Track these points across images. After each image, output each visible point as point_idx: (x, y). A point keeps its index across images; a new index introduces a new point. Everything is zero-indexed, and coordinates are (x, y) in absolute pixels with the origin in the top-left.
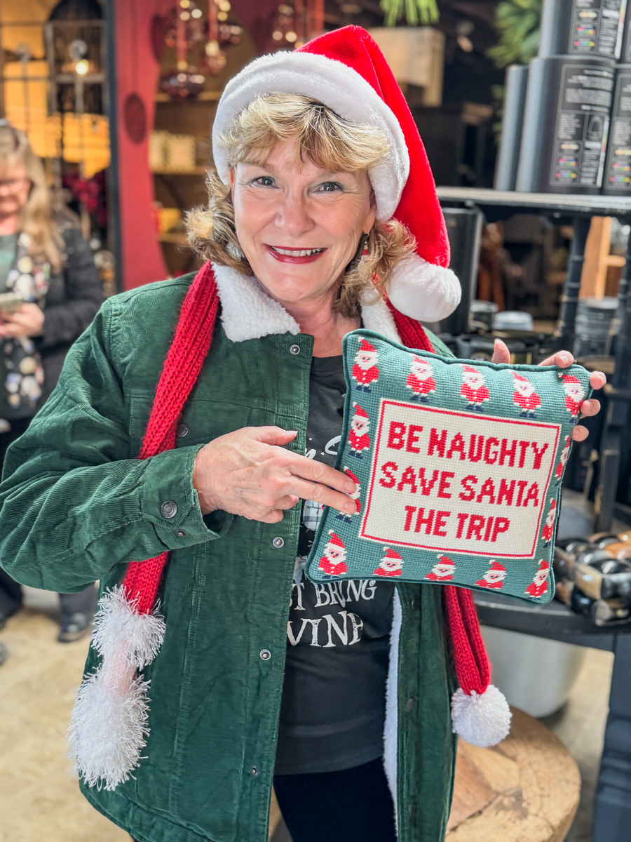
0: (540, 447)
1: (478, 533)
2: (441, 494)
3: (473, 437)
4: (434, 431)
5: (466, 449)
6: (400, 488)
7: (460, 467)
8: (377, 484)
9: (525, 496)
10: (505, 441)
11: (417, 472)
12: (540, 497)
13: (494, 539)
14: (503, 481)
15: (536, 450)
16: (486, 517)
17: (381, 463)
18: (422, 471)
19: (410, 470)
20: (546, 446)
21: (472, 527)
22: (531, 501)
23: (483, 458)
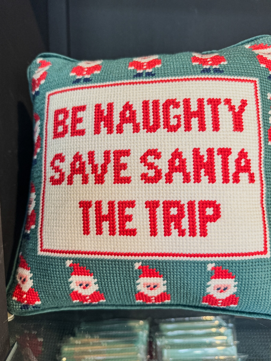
0: (237, 103)
1: (178, 226)
2: (118, 180)
3: (145, 104)
4: (98, 107)
5: (139, 118)
6: (70, 182)
8: (48, 184)
9: (232, 168)
10: (187, 102)
11: (85, 158)
12: (254, 168)
13: (204, 233)
14: (196, 151)
15: (232, 108)
18: (91, 155)
19: (77, 157)
20: (244, 103)
22: (244, 176)
23: (162, 126)
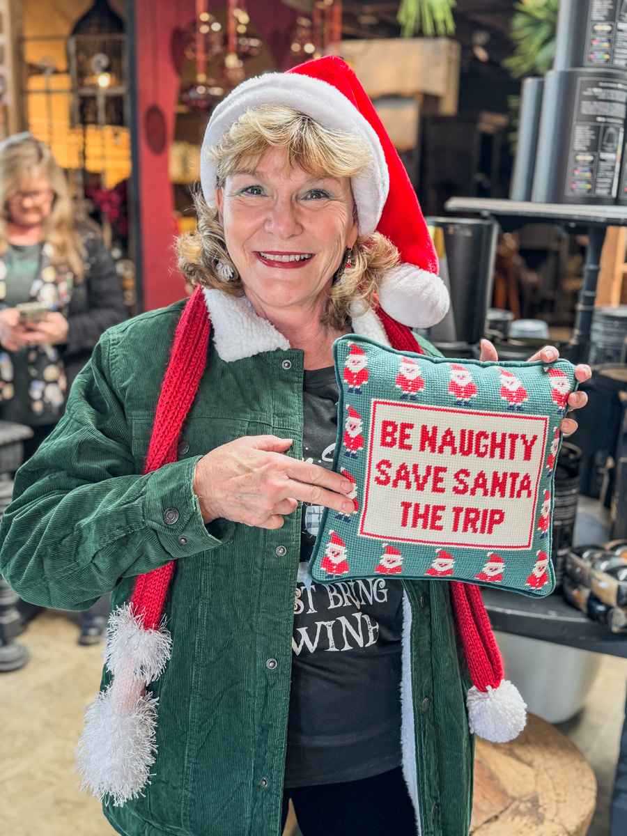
0: (529, 438)
1: (473, 526)
2: (435, 489)
3: (463, 432)
4: (424, 428)
5: (457, 444)
6: (395, 485)
7: (452, 461)
8: (373, 483)
9: (517, 487)
10: (494, 435)
11: (410, 469)
12: (532, 487)
13: (490, 531)
14: (495, 474)
15: (525, 442)
16: (481, 510)
17: (375, 462)
18: (415, 467)
19: (403, 467)
20: (535, 438)
21: (467, 520)
22: (524, 493)
23: (473, 452)
